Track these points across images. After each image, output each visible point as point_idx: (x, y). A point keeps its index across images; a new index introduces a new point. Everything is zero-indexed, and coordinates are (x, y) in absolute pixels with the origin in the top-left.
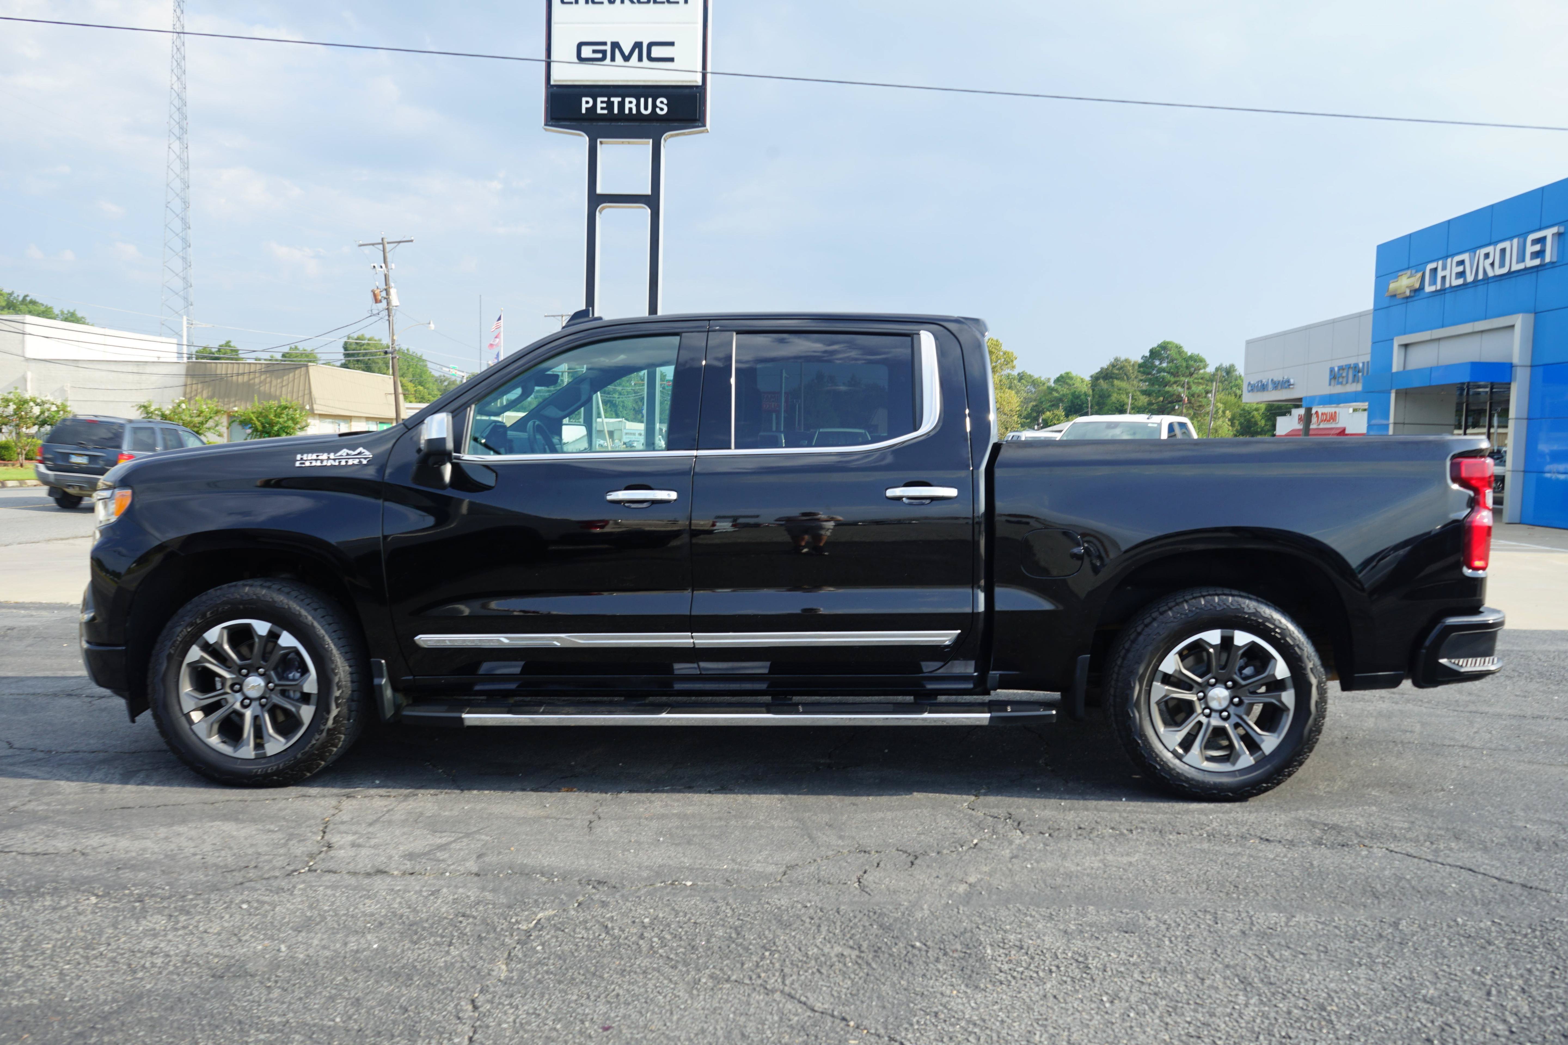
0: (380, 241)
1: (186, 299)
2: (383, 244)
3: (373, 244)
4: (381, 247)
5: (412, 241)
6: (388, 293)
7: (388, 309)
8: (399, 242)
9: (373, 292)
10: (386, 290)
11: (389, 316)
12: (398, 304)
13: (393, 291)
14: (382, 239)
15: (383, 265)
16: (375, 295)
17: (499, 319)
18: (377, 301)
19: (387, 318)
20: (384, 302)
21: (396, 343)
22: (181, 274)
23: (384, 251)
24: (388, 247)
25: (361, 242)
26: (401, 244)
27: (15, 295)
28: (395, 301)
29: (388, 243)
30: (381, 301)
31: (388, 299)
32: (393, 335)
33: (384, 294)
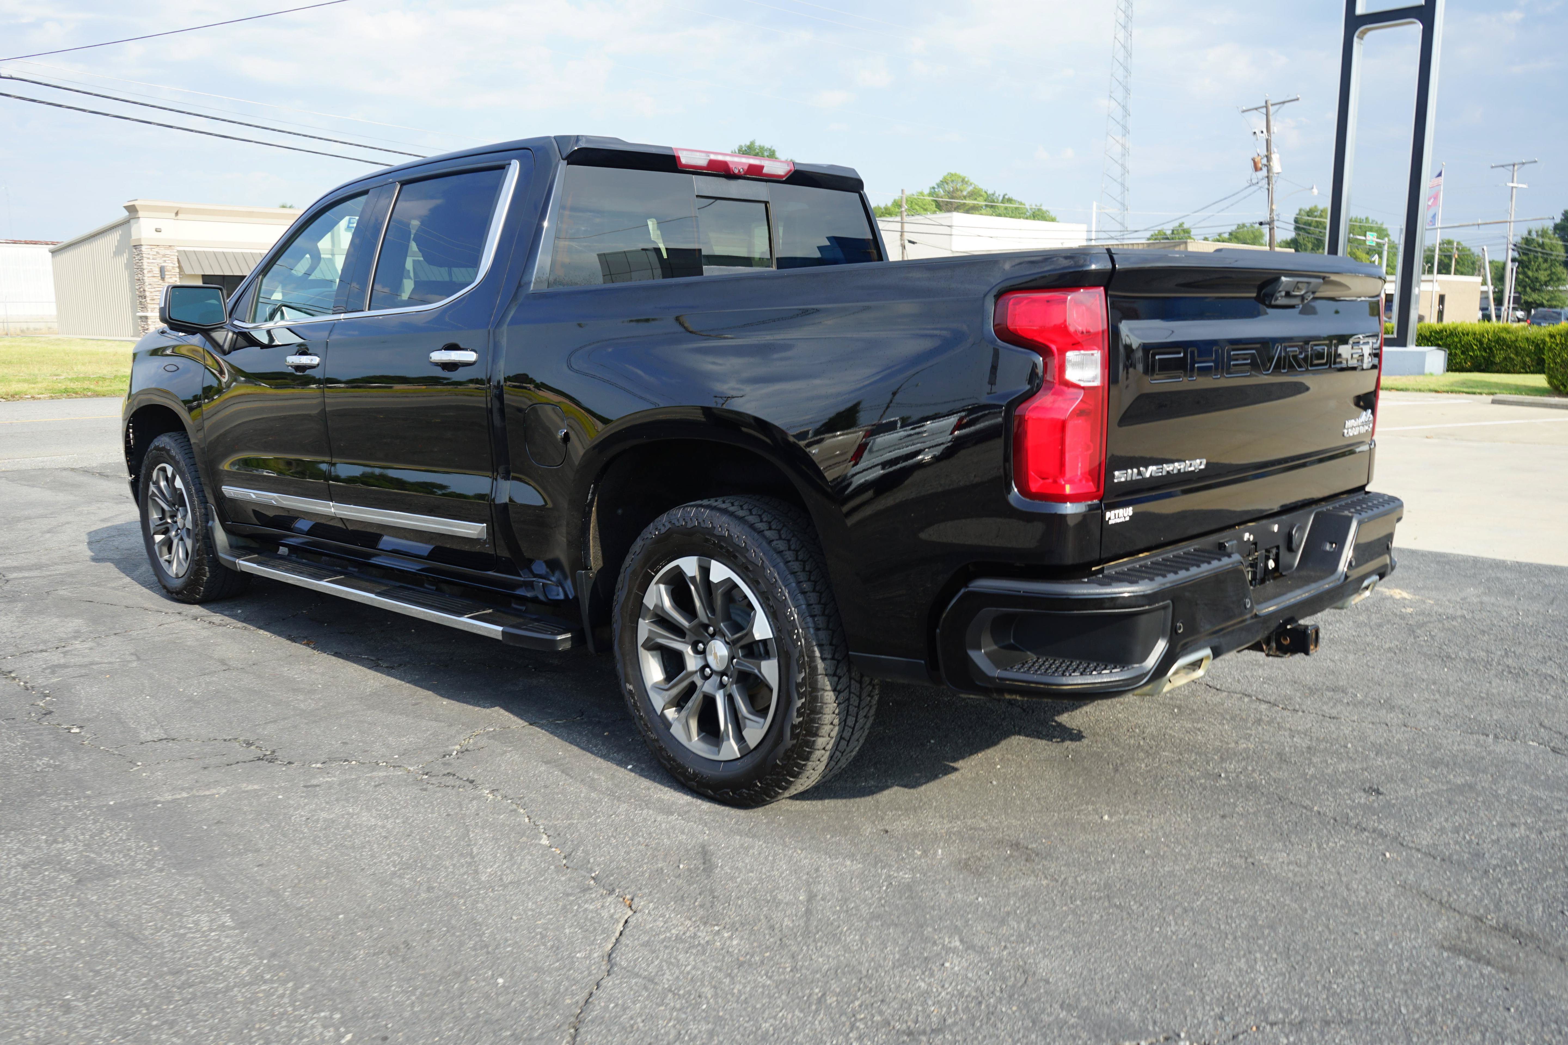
0: (1264, 104)
1: (1123, 185)
2: (1267, 107)
3: (1256, 109)
4: (1264, 110)
5: (1298, 99)
6: (1268, 158)
7: (1268, 177)
8: (1284, 103)
9: (1254, 160)
10: (1267, 156)
11: (1269, 184)
12: (1279, 170)
13: (1275, 157)
14: (1266, 102)
15: (1265, 131)
16: (1255, 164)
17: (1440, 175)
18: (1257, 169)
19: (1266, 186)
20: (1265, 169)
21: (1275, 213)
22: (1120, 162)
23: (1267, 115)
24: (1272, 109)
25: (1244, 108)
26: (1287, 105)
27: (997, 195)
28: (1276, 166)
29: (1272, 105)
30: (1261, 169)
31: (1269, 167)
32: (1272, 204)
33: (1264, 161)
